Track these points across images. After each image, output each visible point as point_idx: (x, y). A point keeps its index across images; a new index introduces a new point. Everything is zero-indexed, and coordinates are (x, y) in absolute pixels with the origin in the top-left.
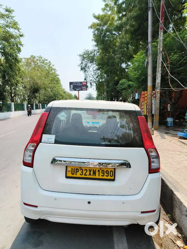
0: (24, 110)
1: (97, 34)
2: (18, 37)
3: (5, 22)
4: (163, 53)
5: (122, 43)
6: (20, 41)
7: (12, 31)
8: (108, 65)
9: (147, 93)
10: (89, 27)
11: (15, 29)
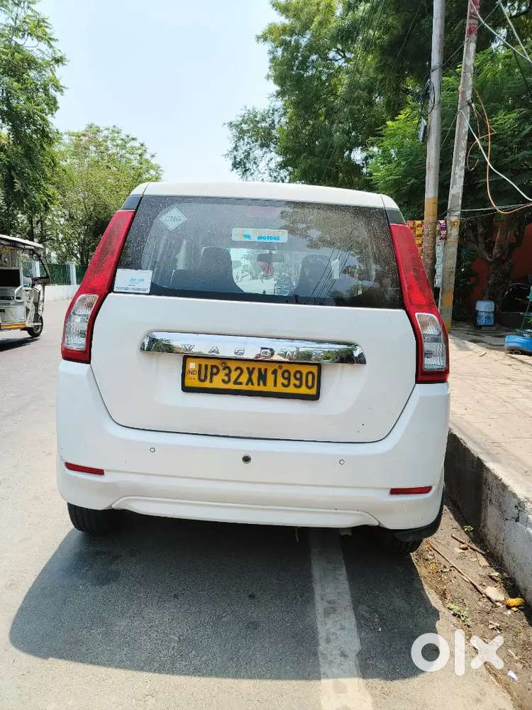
0: (69, 283)
1: (280, 59)
2: (48, 64)
3: (11, 20)
4: (473, 105)
5: (353, 86)
6: (56, 78)
7: (31, 45)
8: (312, 153)
9: (420, 226)
10: (258, 38)
11: (39, 38)
